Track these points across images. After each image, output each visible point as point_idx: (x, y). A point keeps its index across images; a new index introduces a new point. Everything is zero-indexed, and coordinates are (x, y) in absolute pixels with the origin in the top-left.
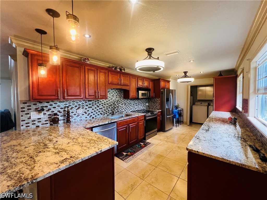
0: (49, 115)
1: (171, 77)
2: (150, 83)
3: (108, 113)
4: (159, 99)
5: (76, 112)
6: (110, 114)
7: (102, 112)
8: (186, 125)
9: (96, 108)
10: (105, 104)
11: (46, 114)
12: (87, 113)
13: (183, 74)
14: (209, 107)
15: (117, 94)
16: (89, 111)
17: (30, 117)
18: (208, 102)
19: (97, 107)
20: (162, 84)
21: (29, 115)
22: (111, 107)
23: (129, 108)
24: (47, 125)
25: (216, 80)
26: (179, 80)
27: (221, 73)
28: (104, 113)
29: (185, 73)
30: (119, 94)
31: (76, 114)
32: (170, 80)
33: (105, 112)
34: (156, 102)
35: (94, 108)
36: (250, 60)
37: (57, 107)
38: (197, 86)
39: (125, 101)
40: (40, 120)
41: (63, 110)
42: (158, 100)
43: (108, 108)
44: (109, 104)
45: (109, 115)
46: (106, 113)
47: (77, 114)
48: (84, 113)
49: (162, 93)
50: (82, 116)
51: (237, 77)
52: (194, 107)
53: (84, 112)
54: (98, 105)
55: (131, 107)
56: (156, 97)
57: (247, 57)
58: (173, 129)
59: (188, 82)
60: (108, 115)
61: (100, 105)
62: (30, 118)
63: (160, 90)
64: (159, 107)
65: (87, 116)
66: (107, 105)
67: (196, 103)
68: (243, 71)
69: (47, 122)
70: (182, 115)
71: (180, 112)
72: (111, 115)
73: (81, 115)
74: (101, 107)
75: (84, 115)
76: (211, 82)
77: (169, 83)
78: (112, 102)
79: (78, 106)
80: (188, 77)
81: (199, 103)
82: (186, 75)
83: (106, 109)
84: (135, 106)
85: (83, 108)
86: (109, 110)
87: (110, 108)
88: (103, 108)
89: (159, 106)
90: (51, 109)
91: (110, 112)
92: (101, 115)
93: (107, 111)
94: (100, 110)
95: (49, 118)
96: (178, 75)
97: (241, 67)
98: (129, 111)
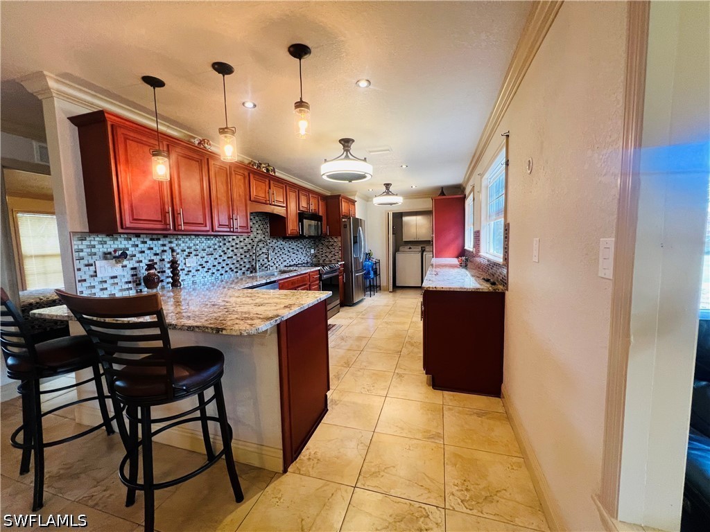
0: (132, 269)
1: (357, 194)
2: (320, 202)
3: (243, 269)
4: (340, 239)
5: (185, 264)
6: (247, 270)
7: (232, 266)
8: (386, 292)
9: (221, 256)
10: (237, 248)
11: (126, 266)
12: (204, 267)
13: (384, 189)
14: (424, 254)
15: (257, 226)
16: (208, 262)
17: (95, 272)
18: (422, 245)
19: (222, 254)
20: (344, 207)
21: (92, 268)
22: (248, 256)
23: (280, 258)
24: (131, 292)
25: (437, 203)
26: (376, 201)
27: (443, 191)
28: (237, 268)
29: (388, 185)
30: (261, 226)
31: (184, 269)
32: (356, 198)
33: (238, 266)
34: (332, 245)
35: (217, 256)
36: (481, 175)
37: (147, 252)
38: (402, 213)
39: (273, 243)
40: (115, 279)
41: (159, 257)
42: (337, 242)
43: (243, 256)
44: (245, 248)
45: (246, 272)
46: (241, 269)
47: (187, 269)
48: (199, 268)
49: (345, 226)
50: (196, 273)
51: (464, 199)
52: (399, 256)
53: (200, 265)
54: (225, 249)
55: (285, 257)
56: (331, 235)
57: (479, 170)
58: (365, 300)
59: (391, 204)
60: (244, 273)
61: (228, 249)
62: (96, 276)
63: (339, 221)
64: (340, 256)
65: (206, 274)
66: (241, 250)
67: (401, 249)
68: (473, 190)
69: (130, 285)
70: (378, 273)
71: (374, 267)
72: (249, 272)
73: (193, 271)
74: (230, 254)
75: (199, 270)
76: (428, 207)
77: (354, 205)
78: (250, 244)
79: (188, 250)
80: (393, 194)
81: (406, 248)
82: (388, 190)
83: (239, 259)
84: (291, 253)
85: (198, 255)
86: (245, 260)
87: (245, 256)
88: (234, 257)
89: (340, 252)
90: (135, 256)
91: (247, 266)
92: (231, 273)
93: (242, 263)
94: (229, 261)
95: (133, 275)
96: (371, 190)
97: (471, 183)
98: (282, 266)
